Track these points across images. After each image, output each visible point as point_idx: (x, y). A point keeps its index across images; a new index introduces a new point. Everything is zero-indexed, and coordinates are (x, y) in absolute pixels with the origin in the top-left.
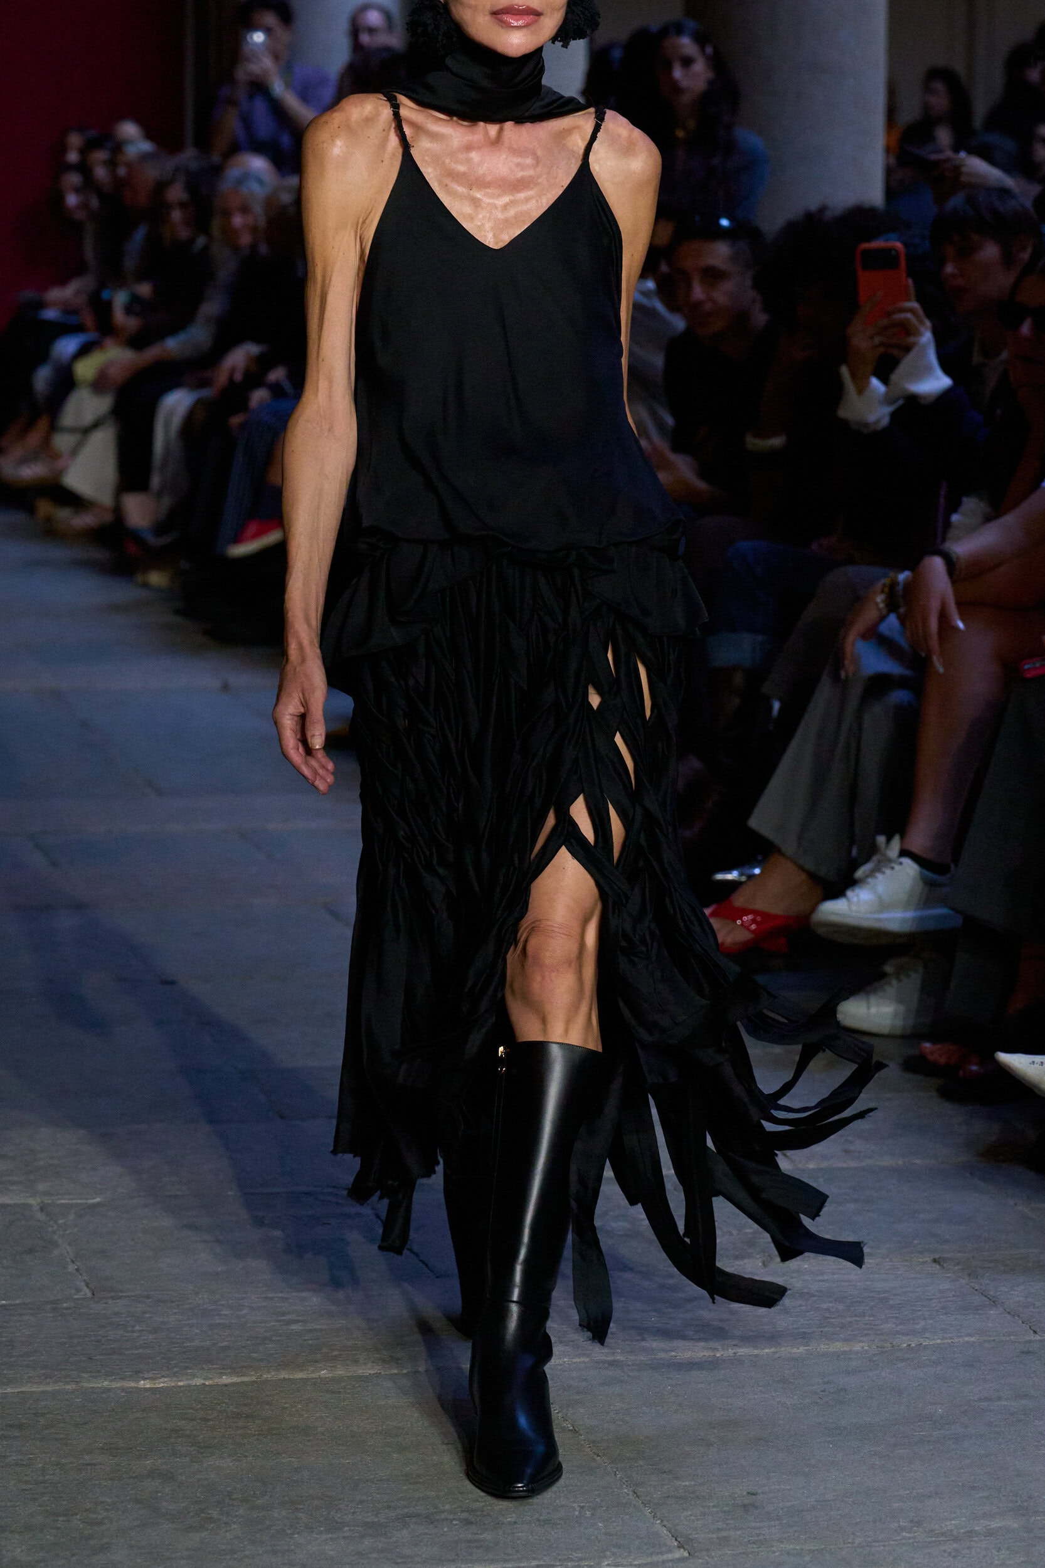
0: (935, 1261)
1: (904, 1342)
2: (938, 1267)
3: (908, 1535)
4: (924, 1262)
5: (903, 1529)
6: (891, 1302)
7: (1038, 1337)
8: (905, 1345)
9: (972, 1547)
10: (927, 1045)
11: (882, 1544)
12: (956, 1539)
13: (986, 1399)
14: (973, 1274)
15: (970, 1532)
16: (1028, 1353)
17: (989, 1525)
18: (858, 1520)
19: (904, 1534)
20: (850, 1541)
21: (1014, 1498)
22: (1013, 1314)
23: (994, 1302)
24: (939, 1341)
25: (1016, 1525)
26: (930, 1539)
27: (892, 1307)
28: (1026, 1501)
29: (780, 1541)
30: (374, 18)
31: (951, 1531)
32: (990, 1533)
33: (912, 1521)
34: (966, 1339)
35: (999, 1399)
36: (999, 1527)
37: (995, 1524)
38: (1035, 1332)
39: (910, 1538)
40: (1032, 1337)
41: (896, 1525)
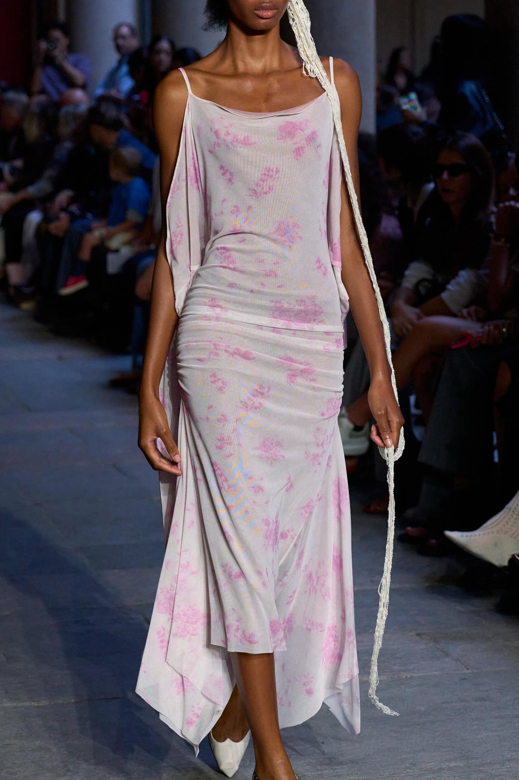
0: (418, 635)
1: (404, 675)
2: (418, 637)
3: (410, 771)
4: (412, 636)
5: (408, 768)
6: (397, 655)
7: (468, 671)
8: (404, 677)
9: (442, 776)
10: (409, 528)
11: (398, 775)
12: (433, 772)
13: (444, 703)
14: (436, 641)
15: (440, 768)
16: (464, 679)
17: (449, 765)
18: (385, 764)
19: (408, 770)
20: (382, 774)
21: (461, 752)
22: (457, 660)
23: (447, 655)
24: (421, 674)
25: (462, 765)
26: (421, 773)
27: (397, 658)
28: (467, 753)
29: (348, 775)
30: (125, 30)
31: (431, 768)
32: (450, 769)
33: (412, 764)
34: (435, 673)
35: (452, 702)
36: (455, 766)
37: (452, 765)
38: (468, 669)
39: (411, 772)
40: (466, 671)
41: (404, 766)
